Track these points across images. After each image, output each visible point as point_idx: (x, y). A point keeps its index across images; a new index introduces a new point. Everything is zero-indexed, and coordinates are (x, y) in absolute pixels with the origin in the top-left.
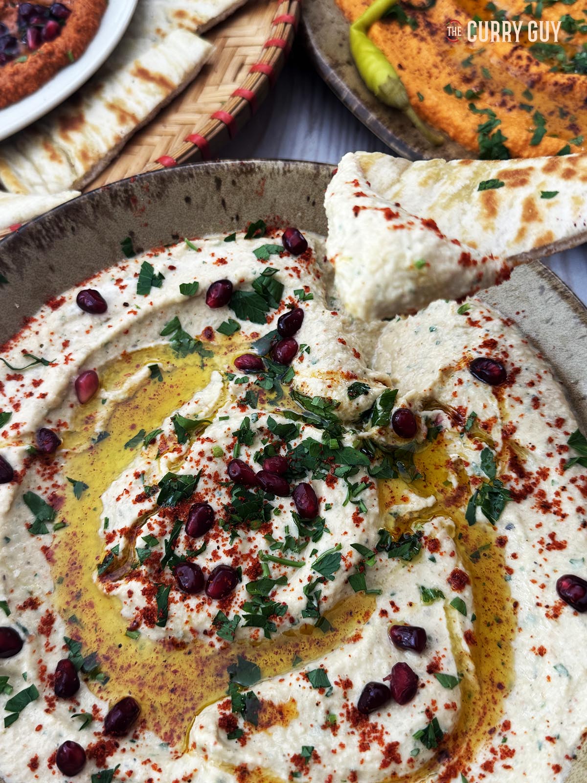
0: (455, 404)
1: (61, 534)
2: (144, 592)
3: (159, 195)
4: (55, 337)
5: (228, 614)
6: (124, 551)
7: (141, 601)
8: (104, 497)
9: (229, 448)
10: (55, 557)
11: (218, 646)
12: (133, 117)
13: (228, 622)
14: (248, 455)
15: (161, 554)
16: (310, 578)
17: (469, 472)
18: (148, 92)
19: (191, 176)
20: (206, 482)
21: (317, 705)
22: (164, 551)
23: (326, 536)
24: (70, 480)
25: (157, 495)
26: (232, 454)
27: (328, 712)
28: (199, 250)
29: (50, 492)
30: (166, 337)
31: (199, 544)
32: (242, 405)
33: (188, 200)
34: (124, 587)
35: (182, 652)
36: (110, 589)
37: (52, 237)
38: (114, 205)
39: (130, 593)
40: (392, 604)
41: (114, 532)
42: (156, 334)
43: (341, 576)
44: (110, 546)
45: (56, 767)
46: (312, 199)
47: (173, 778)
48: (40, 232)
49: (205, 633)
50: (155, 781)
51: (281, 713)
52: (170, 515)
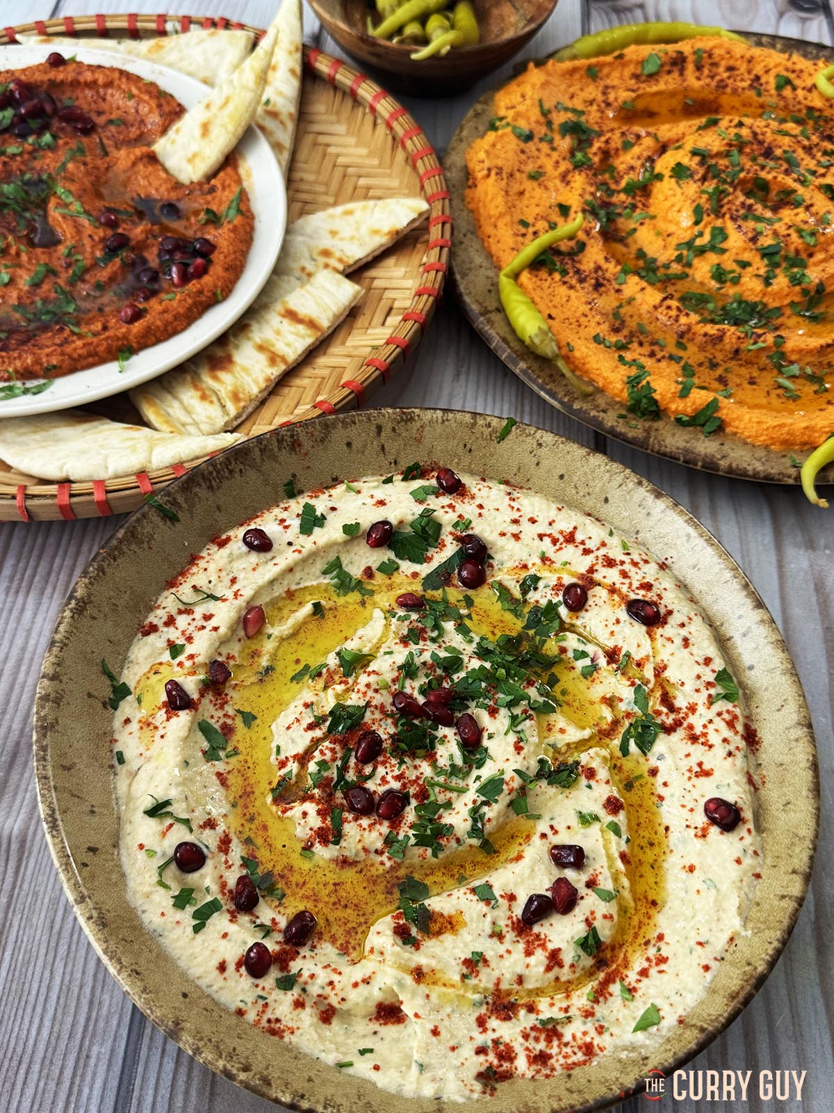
0: (610, 644)
1: (233, 760)
2: (319, 812)
3: (322, 440)
4: (224, 574)
5: (398, 834)
6: (297, 776)
7: (315, 821)
8: (273, 727)
9: (394, 681)
10: (229, 783)
11: (388, 864)
12: (284, 360)
13: (398, 841)
14: (413, 688)
15: (332, 779)
16: (474, 802)
17: (622, 707)
18: (297, 334)
19: (354, 423)
20: (373, 713)
21: (484, 916)
22: (335, 776)
23: (489, 763)
24: (238, 711)
25: (328, 723)
26: (397, 687)
27: (494, 923)
28: (359, 492)
29: (221, 721)
30: (328, 576)
31: (368, 770)
32: (404, 641)
33: (349, 445)
34: (297, 809)
35: (355, 869)
36: (284, 812)
37: (221, 479)
38: (280, 449)
39: (305, 814)
40: (552, 827)
41: (286, 758)
42: (318, 573)
43: (504, 799)
44: (283, 772)
45: (243, 970)
46: (468, 447)
47: (353, 980)
48: (211, 473)
49: (376, 852)
50: (336, 983)
51: (450, 923)
52: (340, 742)
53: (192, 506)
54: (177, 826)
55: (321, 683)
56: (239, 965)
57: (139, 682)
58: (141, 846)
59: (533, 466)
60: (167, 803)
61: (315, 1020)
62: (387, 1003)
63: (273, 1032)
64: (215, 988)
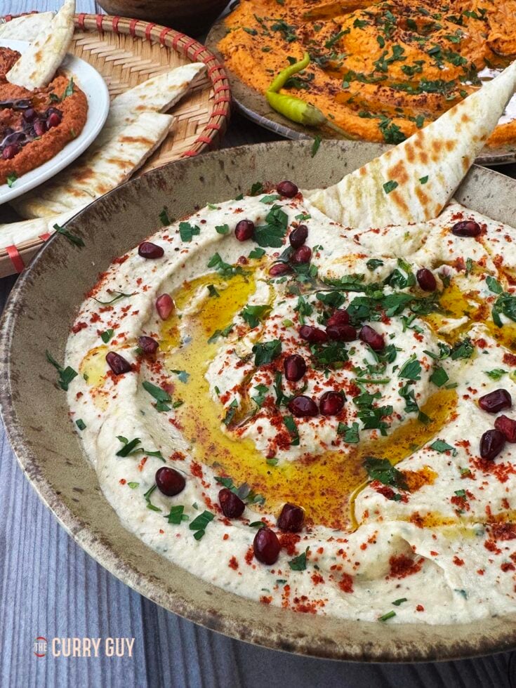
1: (181, 409)
2: (273, 423)
3: (181, 178)
4: (130, 278)
5: (346, 423)
6: (241, 403)
7: (271, 431)
8: (207, 376)
9: (295, 320)
10: (182, 425)
11: (347, 451)
12: (130, 163)
13: (349, 429)
14: (313, 321)
15: (273, 399)
16: (401, 385)
17: (482, 296)
18: (136, 148)
19: (202, 161)
20: (287, 345)
21: (449, 464)
22: (275, 395)
23: (399, 354)
24: (174, 371)
25: (253, 359)
26: (299, 323)
27: (460, 468)
28: (219, 208)
29: (161, 382)
30: (213, 268)
31: (300, 385)
32: (290, 295)
33: (202, 179)
34: (252, 428)
35: (319, 464)
36: (240, 434)
37: (110, 212)
38: (151, 187)
39: (260, 429)
40: (470, 389)
41: (227, 392)
42: (205, 267)
43: (424, 376)
44: (228, 404)
45: (255, 561)
46: (291, 166)
47: (360, 544)
48: (102, 208)
49: (333, 443)
50: (345, 550)
51: (424, 477)
52: (270, 369)
53: (91, 237)
54: (150, 459)
55: (235, 337)
56: (248, 558)
57: (81, 364)
58: (123, 482)
59: (343, 167)
60: (136, 441)
61: (339, 591)
62: (398, 556)
63: (304, 610)
64: (233, 584)
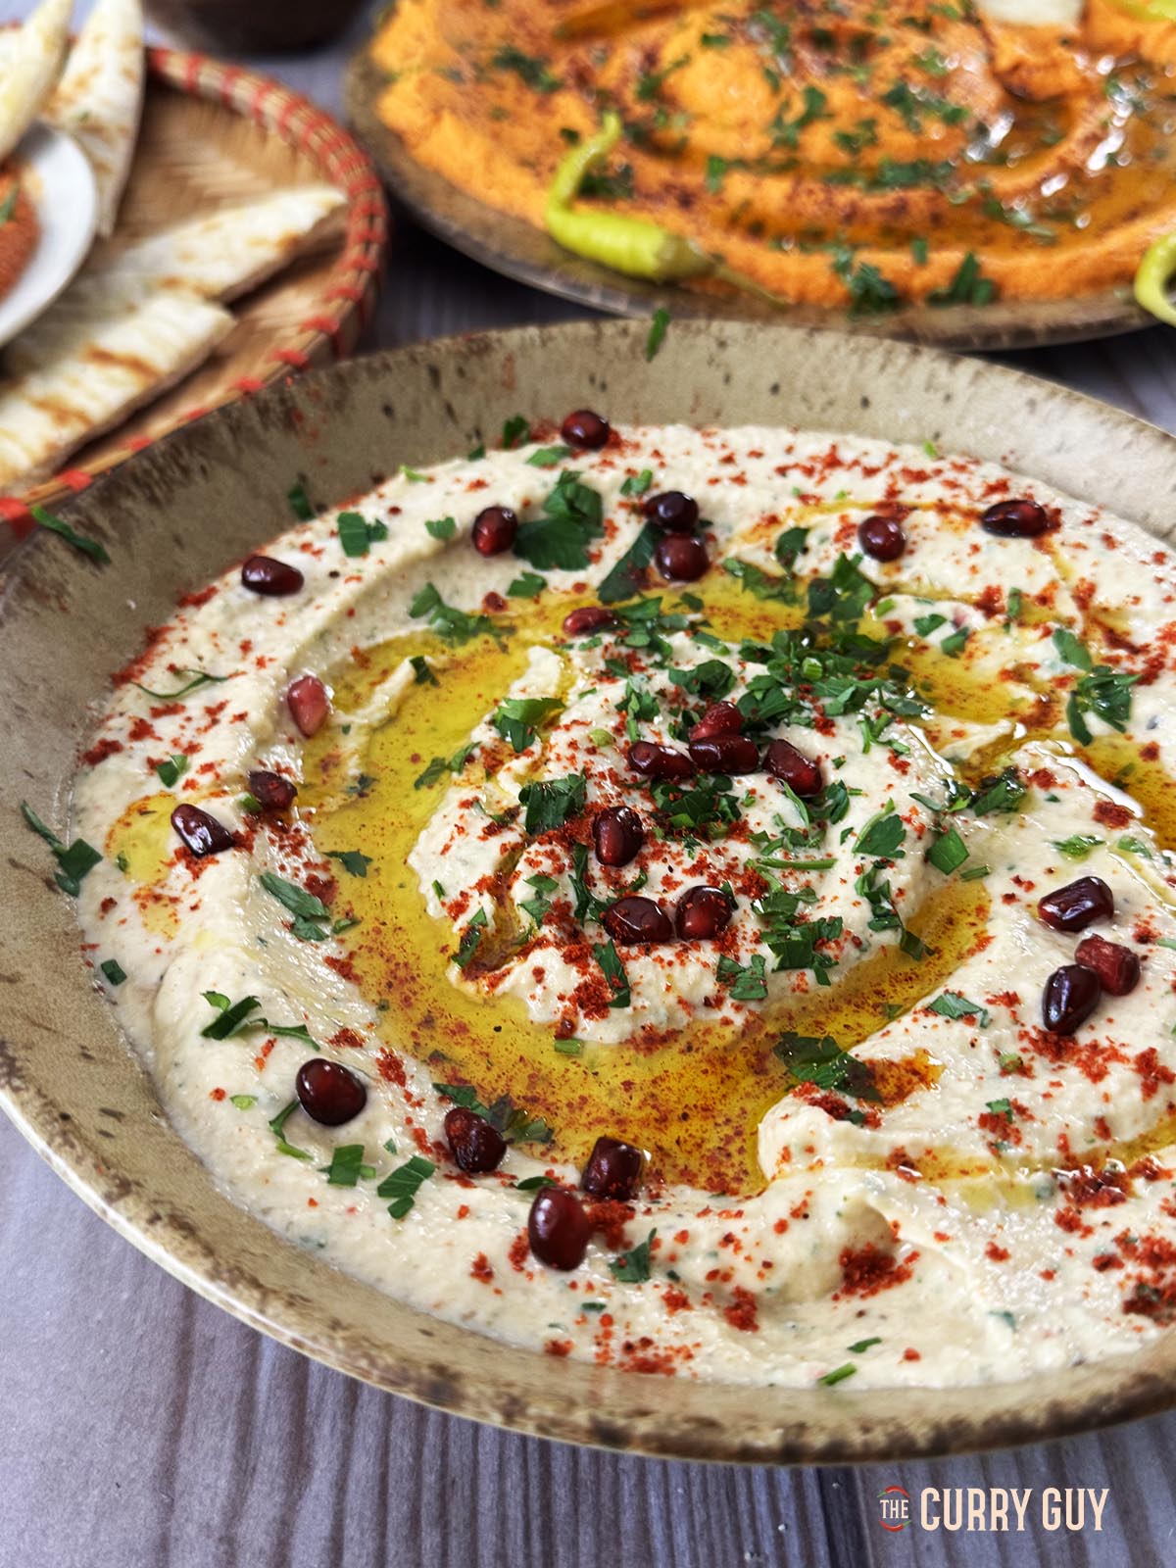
0: (977, 590)
1: (351, 935)
2: (569, 959)
3: (339, 406)
4: (223, 640)
5: (737, 958)
6: (495, 917)
7: (564, 977)
8: (413, 860)
9: (619, 730)
10: (357, 971)
11: (739, 1020)
13: (744, 970)
14: (659, 732)
15: (568, 905)
16: (859, 870)
17: (1043, 675)
19: (389, 370)
20: (600, 786)
21: (973, 1045)
22: (572, 897)
23: (855, 803)
24: (333, 854)
25: (522, 818)
26: (627, 738)
27: (997, 1053)
28: (432, 480)
29: (303, 876)
30: (424, 619)
31: (630, 874)
32: (607, 676)
33: (388, 410)
34: (519, 972)
35: (676, 1048)
36: (493, 985)
37: (169, 483)
38: (266, 427)
39: (539, 973)
40: (1018, 881)
41: (463, 894)
42: (402, 614)
43: (913, 851)
44: (463, 920)
45: (532, 1263)
46: (598, 380)
47: (774, 1220)
48: (147, 472)
49: (707, 1003)
50: (738, 1234)
51: (915, 1073)
52: (561, 839)
53: (125, 542)
54: (283, 1045)
55: (477, 771)
56: (517, 1256)
57: (110, 835)
58: (219, 1094)
59: (720, 385)
60: (249, 1004)
61: (725, 1325)
62: (860, 1247)
63: (647, 1367)
64: (482, 1316)
